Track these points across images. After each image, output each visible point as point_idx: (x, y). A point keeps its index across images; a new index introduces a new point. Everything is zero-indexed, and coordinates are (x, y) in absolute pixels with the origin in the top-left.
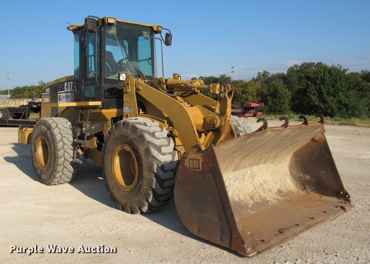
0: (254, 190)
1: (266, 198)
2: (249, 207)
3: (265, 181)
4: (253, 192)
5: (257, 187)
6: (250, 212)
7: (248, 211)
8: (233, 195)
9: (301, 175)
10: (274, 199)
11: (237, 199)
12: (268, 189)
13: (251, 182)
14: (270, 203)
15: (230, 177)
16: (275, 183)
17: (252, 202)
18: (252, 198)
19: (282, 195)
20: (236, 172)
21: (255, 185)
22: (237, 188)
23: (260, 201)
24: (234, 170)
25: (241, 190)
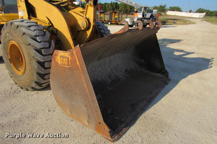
0: (111, 71)
1: (118, 76)
2: (108, 84)
3: (117, 65)
4: (110, 73)
5: (113, 69)
6: (109, 88)
7: (107, 87)
8: (97, 76)
9: (139, 59)
10: (123, 76)
11: (100, 80)
12: (120, 70)
13: (109, 66)
14: (121, 80)
15: (95, 65)
16: (124, 65)
17: (110, 80)
18: (110, 77)
19: (127, 73)
20: (100, 61)
21: (112, 68)
22: (100, 72)
23: (115, 79)
24: (98, 60)
25: (103, 72)
